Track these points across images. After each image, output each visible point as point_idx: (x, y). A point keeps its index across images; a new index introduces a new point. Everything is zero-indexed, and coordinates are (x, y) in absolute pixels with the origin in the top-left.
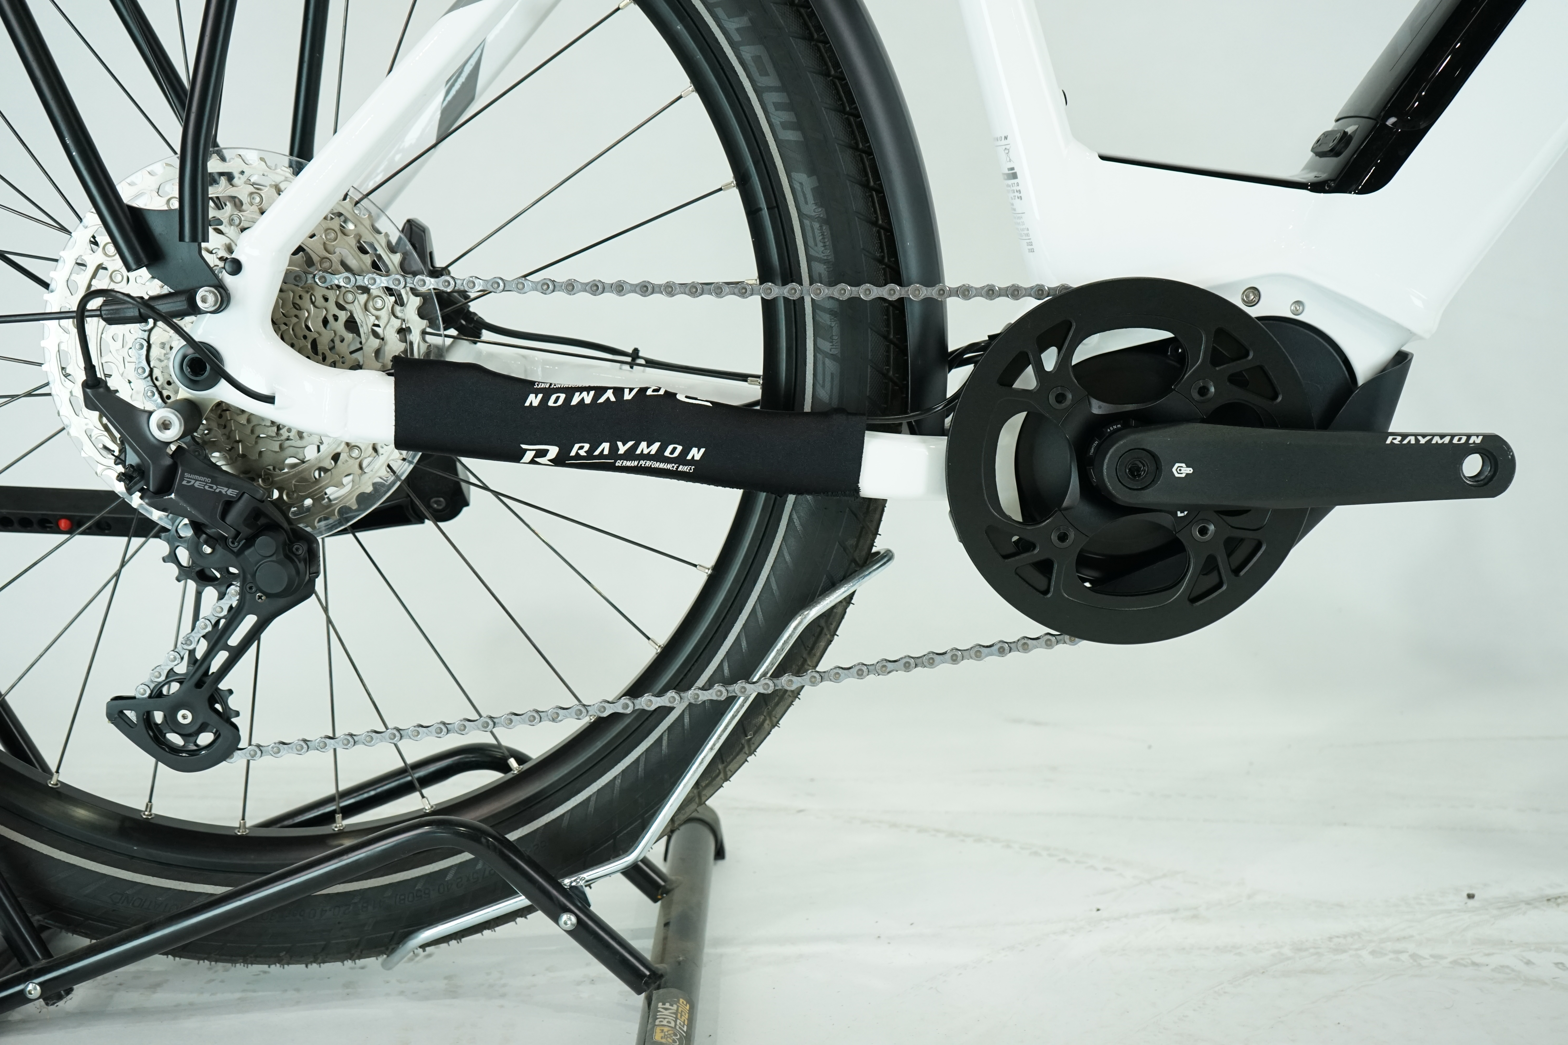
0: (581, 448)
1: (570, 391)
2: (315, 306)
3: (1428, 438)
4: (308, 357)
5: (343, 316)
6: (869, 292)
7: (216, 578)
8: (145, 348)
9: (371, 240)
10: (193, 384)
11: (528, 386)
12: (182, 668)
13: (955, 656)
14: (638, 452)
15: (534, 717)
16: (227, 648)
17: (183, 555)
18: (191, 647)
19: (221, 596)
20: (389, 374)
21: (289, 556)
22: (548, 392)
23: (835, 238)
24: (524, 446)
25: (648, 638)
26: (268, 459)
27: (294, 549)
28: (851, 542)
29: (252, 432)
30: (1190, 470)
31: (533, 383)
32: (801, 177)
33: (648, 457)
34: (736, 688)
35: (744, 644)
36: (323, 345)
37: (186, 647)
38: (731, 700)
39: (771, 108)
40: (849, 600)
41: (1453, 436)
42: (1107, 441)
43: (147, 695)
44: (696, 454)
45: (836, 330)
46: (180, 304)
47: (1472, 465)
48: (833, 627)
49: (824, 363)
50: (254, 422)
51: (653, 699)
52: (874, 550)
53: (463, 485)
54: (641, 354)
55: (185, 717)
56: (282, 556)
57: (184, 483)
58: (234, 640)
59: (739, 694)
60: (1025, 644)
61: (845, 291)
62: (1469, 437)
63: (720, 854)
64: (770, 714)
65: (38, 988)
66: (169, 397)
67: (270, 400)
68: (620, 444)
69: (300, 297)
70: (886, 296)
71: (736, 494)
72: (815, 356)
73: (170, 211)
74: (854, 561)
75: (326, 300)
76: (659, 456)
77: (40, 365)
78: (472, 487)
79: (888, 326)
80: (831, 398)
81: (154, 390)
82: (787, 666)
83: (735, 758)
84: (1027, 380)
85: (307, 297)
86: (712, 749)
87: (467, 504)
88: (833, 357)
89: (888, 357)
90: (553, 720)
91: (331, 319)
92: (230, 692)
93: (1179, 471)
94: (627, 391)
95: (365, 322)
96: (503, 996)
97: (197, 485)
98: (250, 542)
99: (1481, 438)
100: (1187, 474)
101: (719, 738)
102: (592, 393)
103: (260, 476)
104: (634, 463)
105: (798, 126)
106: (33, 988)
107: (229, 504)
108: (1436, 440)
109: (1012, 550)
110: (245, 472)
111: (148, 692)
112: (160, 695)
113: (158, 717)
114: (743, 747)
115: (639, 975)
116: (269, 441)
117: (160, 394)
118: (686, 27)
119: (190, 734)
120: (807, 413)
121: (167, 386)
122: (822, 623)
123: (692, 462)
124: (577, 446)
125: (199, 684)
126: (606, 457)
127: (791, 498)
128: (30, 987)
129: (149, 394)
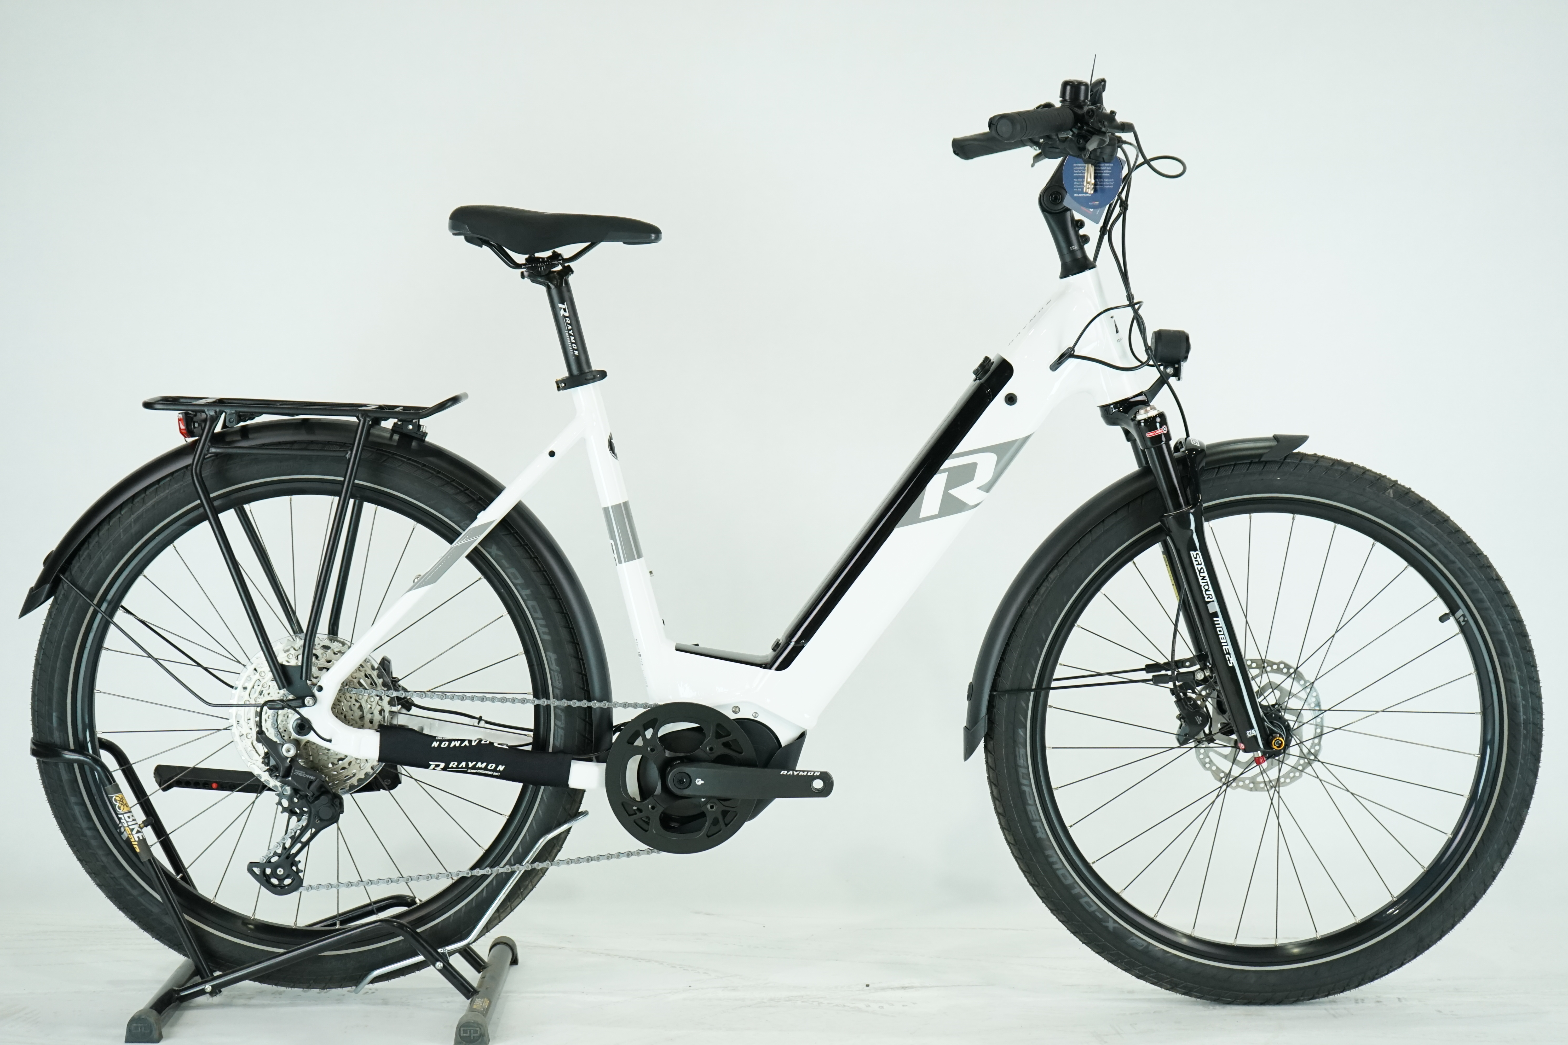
0: (454, 764)
1: (450, 741)
2: (347, 701)
3: (798, 772)
4: (343, 722)
5: (358, 705)
6: (575, 703)
7: (296, 813)
8: (276, 716)
9: (370, 673)
10: (299, 733)
11: (433, 738)
12: (279, 851)
13: (609, 857)
14: (477, 766)
15: (429, 877)
16: (301, 842)
17: (285, 803)
18: (284, 842)
19: (299, 821)
20: (377, 731)
21: (333, 804)
22: (441, 741)
23: (564, 680)
24: (430, 763)
25: (480, 846)
26: (322, 763)
27: (334, 802)
28: (568, 807)
29: (317, 752)
30: (703, 782)
31: (435, 737)
32: (550, 654)
33: (481, 769)
34: (515, 867)
35: (520, 850)
36: (349, 717)
37: (282, 841)
38: (513, 872)
39: (538, 626)
40: (568, 831)
41: (808, 772)
42: (673, 767)
43: (264, 862)
44: (501, 768)
45: (563, 717)
46: (299, 702)
47: (818, 784)
48: (560, 843)
49: (558, 731)
50: (318, 748)
51: (480, 871)
52: (580, 811)
53: (400, 775)
54: (483, 718)
55: (280, 871)
56: (330, 805)
57: (295, 773)
58: (304, 839)
59: (516, 870)
60: (639, 853)
61: (565, 703)
62: (814, 772)
63: (514, 962)
64: (531, 881)
65: (210, 987)
66: (284, 736)
67: (330, 741)
68: (470, 763)
69: (340, 697)
70: (582, 706)
71: (521, 785)
72: (554, 727)
73: (298, 666)
74: (569, 815)
75: (351, 698)
76: (486, 769)
77: (228, 719)
78: (403, 776)
79: (586, 715)
80: (560, 745)
81: (279, 733)
82: (539, 858)
83: (515, 900)
84: (639, 742)
85: (343, 697)
86: (504, 894)
87: (400, 783)
88: (562, 728)
89: (585, 729)
90: (437, 878)
91: (352, 706)
92: (300, 862)
93: (698, 782)
94: (473, 741)
95: (366, 707)
96: (408, 1005)
97: (299, 774)
98: (317, 798)
99: (819, 773)
100: (702, 784)
101: (507, 889)
102: (459, 742)
103: (318, 770)
104: (475, 771)
105: (549, 634)
106: (208, 987)
107: (311, 782)
108: (801, 773)
109: (633, 813)
110: (312, 768)
111: (265, 860)
112: (270, 862)
113: (268, 871)
114: (518, 896)
115: (469, 991)
116: (323, 755)
117: (281, 735)
118: (505, 591)
119: (281, 879)
120: (550, 752)
121: (284, 732)
122: (555, 841)
123: (499, 771)
124: (452, 763)
125: (288, 858)
126: (464, 768)
127: (542, 788)
128: (207, 986)
129: (276, 735)
